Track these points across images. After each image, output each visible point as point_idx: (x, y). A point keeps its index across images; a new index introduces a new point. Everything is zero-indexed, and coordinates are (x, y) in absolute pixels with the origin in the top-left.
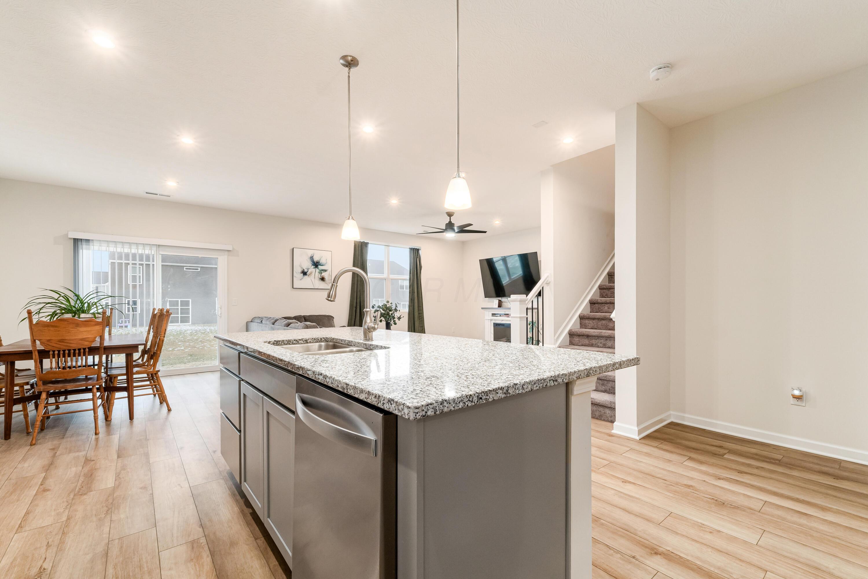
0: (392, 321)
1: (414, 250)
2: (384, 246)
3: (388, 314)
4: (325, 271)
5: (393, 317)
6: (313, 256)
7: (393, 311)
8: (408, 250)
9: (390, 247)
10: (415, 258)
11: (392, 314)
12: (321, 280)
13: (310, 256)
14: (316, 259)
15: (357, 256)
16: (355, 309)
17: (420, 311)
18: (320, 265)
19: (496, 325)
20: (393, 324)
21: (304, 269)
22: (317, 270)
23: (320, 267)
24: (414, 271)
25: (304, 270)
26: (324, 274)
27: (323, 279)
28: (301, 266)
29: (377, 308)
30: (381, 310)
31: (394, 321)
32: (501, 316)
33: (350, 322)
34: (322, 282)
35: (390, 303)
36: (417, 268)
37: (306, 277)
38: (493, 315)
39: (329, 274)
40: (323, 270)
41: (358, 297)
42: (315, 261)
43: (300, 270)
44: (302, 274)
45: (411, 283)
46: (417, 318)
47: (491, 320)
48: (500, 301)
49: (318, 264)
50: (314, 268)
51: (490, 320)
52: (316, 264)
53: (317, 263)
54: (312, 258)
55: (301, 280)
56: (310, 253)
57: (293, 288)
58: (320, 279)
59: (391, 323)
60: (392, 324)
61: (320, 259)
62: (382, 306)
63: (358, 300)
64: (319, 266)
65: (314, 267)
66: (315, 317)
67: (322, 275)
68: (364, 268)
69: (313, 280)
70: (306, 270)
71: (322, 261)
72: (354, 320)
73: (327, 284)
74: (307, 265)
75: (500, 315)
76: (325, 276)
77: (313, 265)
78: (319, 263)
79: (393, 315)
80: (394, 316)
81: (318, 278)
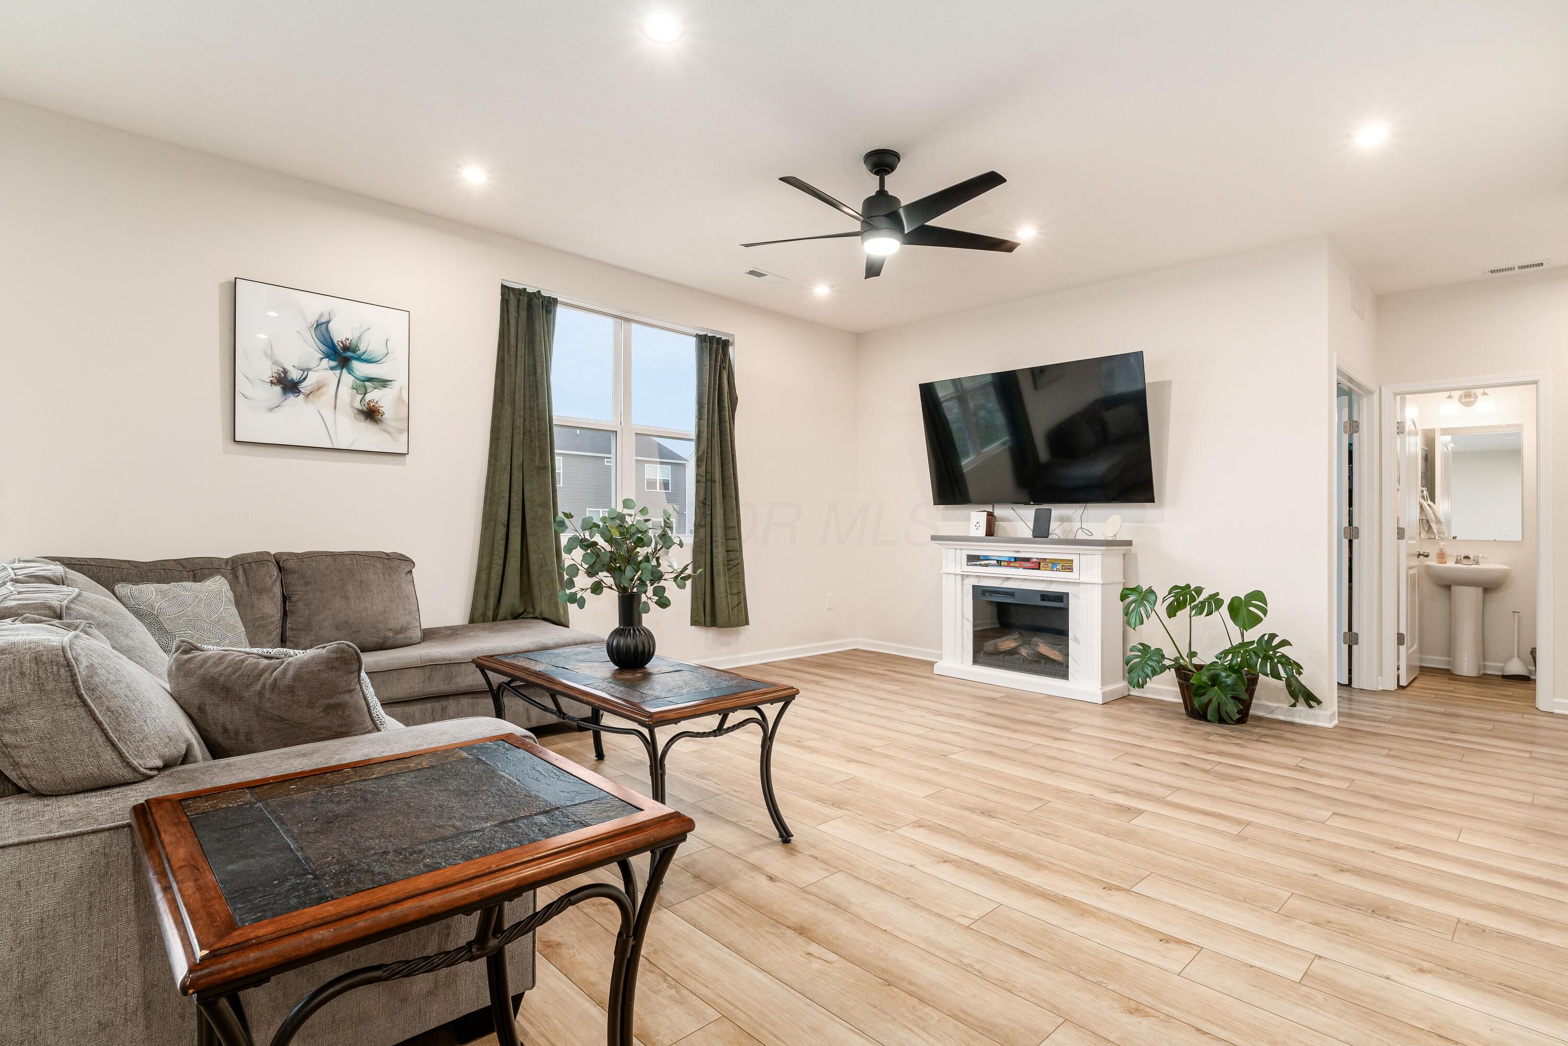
0: (650, 589)
1: (711, 343)
2: (610, 321)
3: (630, 558)
4: (383, 383)
5: (652, 573)
6: (328, 322)
7: (653, 545)
8: (693, 340)
9: (634, 325)
10: (715, 370)
11: (647, 559)
12: (362, 417)
13: (313, 318)
14: (340, 333)
15: (513, 342)
16: (504, 531)
17: (732, 543)
18: (359, 359)
19: (980, 593)
20: (653, 606)
21: (289, 367)
22: (347, 379)
23: (361, 368)
24: (713, 410)
25: (285, 372)
26: (375, 395)
27: (371, 414)
28: (270, 355)
29: (580, 530)
30: (598, 538)
31: (660, 591)
32: (1003, 563)
33: (484, 576)
34: (365, 425)
35: (639, 507)
36: (723, 401)
37: (292, 399)
38: (972, 559)
39: (400, 398)
40: (370, 380)
41: (517, 487)
42: (336, 342)
43: (268, 371)
44: (278, 389)
45: (700, 453)
46: (721, 564)
47: (964, 577)
48: (990, 515)
49: (349, 354)
50: (332, 368)
51: (959, 578)
52: (342, 355)
53: (346, 348)
54: (322, 329)
55: (271, 410)
56: (315, 308)
57: (235, 441)
58: (362, 412)
59: (644, 598)
60: (649, 601)
61: (360, 337)
62: (604, 519)
63: (516, 499)
64: (355, 364)
65: (333, 363)
66: (329, 559)
67: (369, 397)
68: (539, 386)
69: (328, 414)
70: (295, 375)
71: (370, 344)
72: (500, 573)
73: (389, 433)
74: (300, 352)
75: (998, 561)
76: (380, 404)
77: (327, 356)
78: (354, 351)
79: (654, 563)
80: (659, 565)
81: (353, 407)
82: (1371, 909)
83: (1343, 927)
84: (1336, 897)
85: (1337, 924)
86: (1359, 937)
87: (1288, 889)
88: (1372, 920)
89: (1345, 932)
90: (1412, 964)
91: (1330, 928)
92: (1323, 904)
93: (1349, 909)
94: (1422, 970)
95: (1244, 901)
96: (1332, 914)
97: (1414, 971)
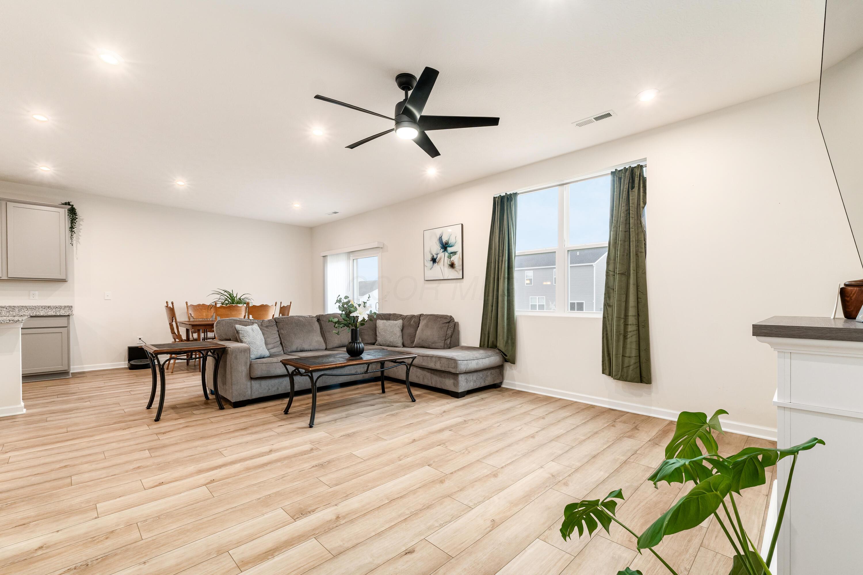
4: (455, 253)
6: (442, 236)
12: (450, 267)
13: (439, 236)
14: (444, 240)
16: (491, 308)
18: (449, 247)
21: (434, 254)
22: (447, 254)
23: (450, 250)
25: (433, 256)
27: (452, 265)
28: (430, 251)
34: (451, 270)
37: (436, 265)
39: (460, 258)
40: (452, 253)
42: (444, 243)
43: (430, 257)
44: (432, 262)
49: (447, 245)
50: (443, 252)
52: (445, 246)
54: (440, 239)
55: (431, 269)
56: (438, 232)
57: (425, 280)
58: (450, 265)
61: (449, 239)
63: (495, 293)
64: (448, 249)
65: (443, 250)
67: (452, 259)
69: (443, 268)
70: (435, 256)
71: (452, 241)
72: (489, 327)
73: (458, 271)
74: (436, 248)
76: (454, 261)
77: (442, 248)
78: (448, 244)
81: (448, 264)
82: (89, 566)
83: (97, 540)
84: (117, 557)
85: (102, 541)
86: (85, 542)
87: (147, 540)
88: (85, 558)
89: (95, 539)
90: (48, 547)
91: (103, 535)
92: (120, 546)
93: (103, 555)
94: (41, 548)
95: (159, 517)
96: (109, 545)
97: (45, 545)
